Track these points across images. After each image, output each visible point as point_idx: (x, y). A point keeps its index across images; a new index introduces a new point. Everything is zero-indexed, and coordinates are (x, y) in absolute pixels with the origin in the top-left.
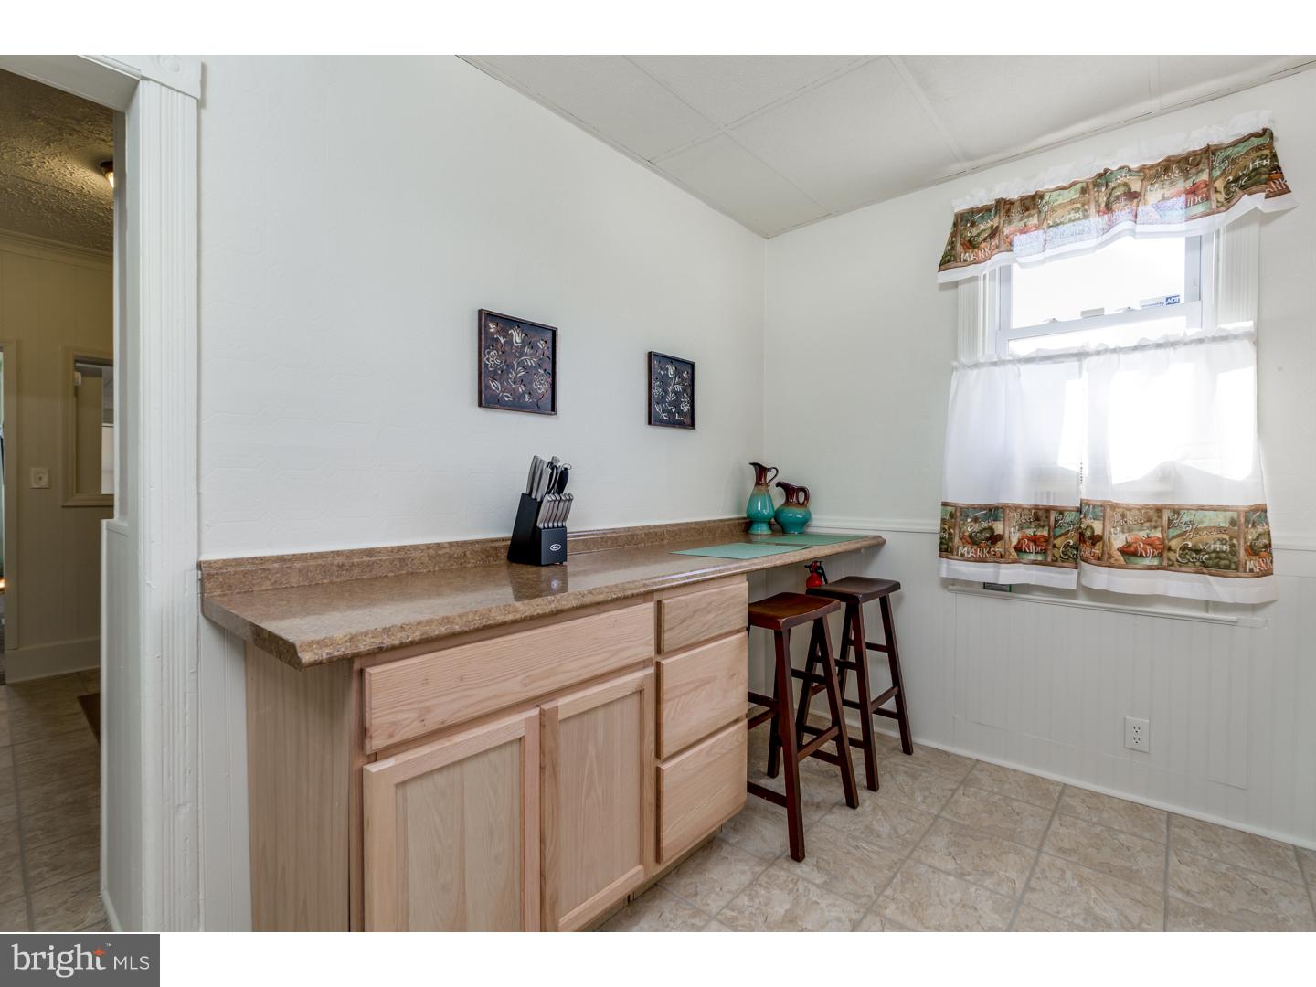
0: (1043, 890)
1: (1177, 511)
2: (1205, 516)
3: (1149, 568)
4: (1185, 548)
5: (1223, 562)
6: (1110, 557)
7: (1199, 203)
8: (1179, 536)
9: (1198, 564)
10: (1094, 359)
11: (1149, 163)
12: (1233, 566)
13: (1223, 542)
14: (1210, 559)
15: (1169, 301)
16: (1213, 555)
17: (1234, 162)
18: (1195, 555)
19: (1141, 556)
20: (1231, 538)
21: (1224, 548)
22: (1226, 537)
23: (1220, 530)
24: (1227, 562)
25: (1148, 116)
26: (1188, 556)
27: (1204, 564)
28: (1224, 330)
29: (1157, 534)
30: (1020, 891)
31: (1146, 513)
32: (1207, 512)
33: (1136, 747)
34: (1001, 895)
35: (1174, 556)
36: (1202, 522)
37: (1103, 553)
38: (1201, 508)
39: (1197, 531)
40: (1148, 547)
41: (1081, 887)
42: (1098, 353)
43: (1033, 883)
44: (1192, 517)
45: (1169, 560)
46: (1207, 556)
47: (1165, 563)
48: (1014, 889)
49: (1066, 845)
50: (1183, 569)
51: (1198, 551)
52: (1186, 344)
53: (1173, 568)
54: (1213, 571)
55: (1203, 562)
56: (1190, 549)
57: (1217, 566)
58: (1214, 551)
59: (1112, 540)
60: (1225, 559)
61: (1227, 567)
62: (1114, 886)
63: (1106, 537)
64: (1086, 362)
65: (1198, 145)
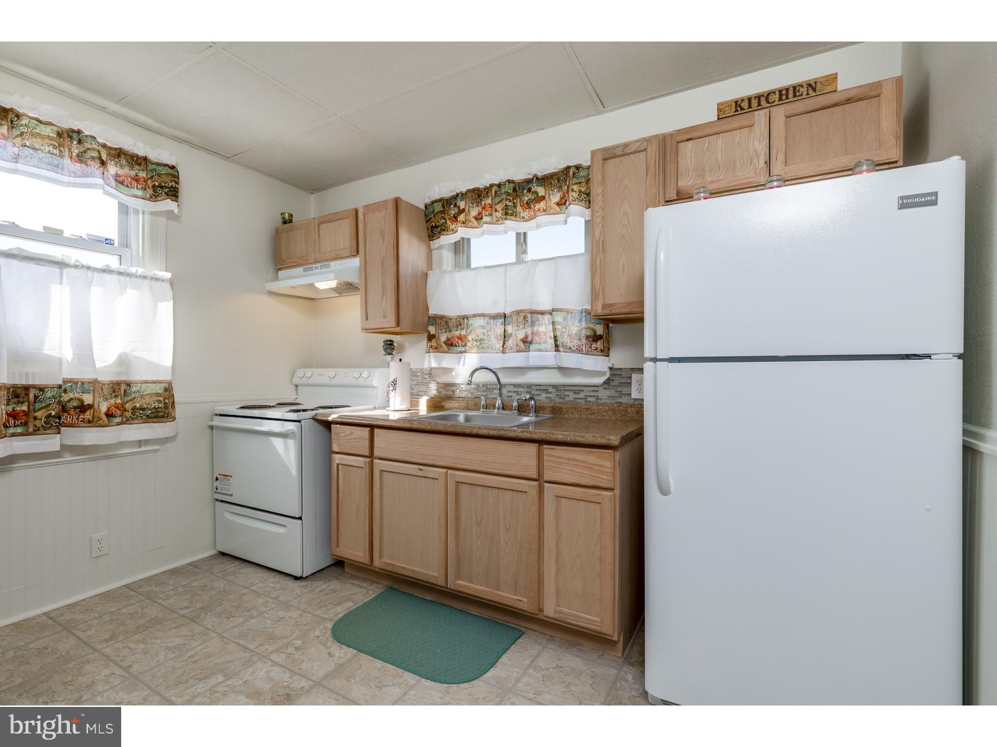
0: (134, 662)
1: (128, 385)
2: (148, 387)
3: (118, 424)
4: (134, 409)
5: (160, 414)
6: (100, 419)
7: (139, 189)
8: (131, 400)
9: (144, 417)
10: (73, 271)
11: (109, 144)
12: (166, 415)
13: (159, 402)
14: (152, 413)
15: (107, 241)
16: (154, 410)
17: (159, 175)
18: (142, 412)
19: (115, 416)
20: (164, 400)
21: (160, 405)
22: (161, 399)
23: (158, 395)
24: (162, 414)
25: (103, 109)
26: (137, 413)
27: (148, 417)
28: (156, 275)
29: (119, 401)
30: (124, 673)
31: (112, 387)
32: (150, 385)
33: (101, 553)
34: (119, 684)
35: (128, 414)
36: (146, 391)
37: (93, 417)
38: (146, 382)
39: (142, 397)
40: (117, 410)
41: (147, 644)
42: (76, 267)
43: (124, 664)
44: (139, 388)
45: (126, 417)
46: (150, 411)
47: (124, 420)
48: (120, 676)
49: (107, 636)
50: (135, 422)
51: (144, 409)
52: (136, 277)
53: (128, 422)
54: (155, 420)
55: (148, 416)
56: (138, 409)
57: (157, 417)
58: (154, 408)
59: (100, 407)
60: (160, 412)
61: (163, 417)
62: (159, 631)
63: (96, 406)
64: (66, 271)
65: (141, 153)
